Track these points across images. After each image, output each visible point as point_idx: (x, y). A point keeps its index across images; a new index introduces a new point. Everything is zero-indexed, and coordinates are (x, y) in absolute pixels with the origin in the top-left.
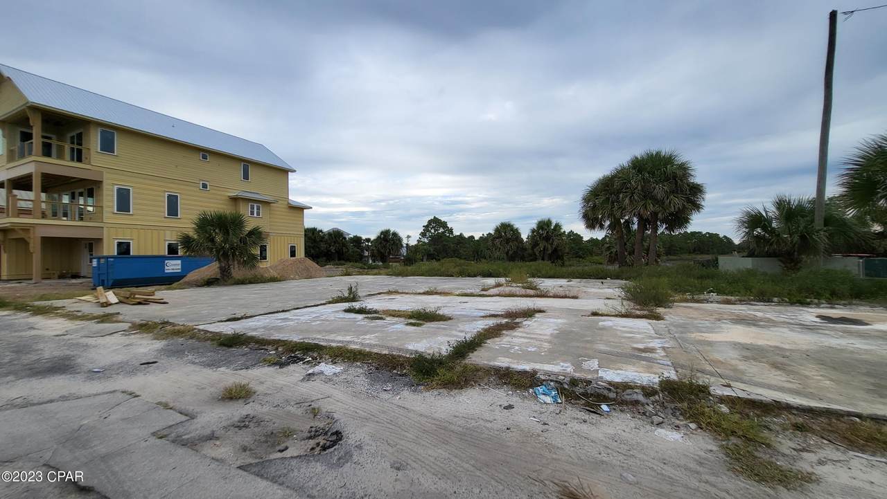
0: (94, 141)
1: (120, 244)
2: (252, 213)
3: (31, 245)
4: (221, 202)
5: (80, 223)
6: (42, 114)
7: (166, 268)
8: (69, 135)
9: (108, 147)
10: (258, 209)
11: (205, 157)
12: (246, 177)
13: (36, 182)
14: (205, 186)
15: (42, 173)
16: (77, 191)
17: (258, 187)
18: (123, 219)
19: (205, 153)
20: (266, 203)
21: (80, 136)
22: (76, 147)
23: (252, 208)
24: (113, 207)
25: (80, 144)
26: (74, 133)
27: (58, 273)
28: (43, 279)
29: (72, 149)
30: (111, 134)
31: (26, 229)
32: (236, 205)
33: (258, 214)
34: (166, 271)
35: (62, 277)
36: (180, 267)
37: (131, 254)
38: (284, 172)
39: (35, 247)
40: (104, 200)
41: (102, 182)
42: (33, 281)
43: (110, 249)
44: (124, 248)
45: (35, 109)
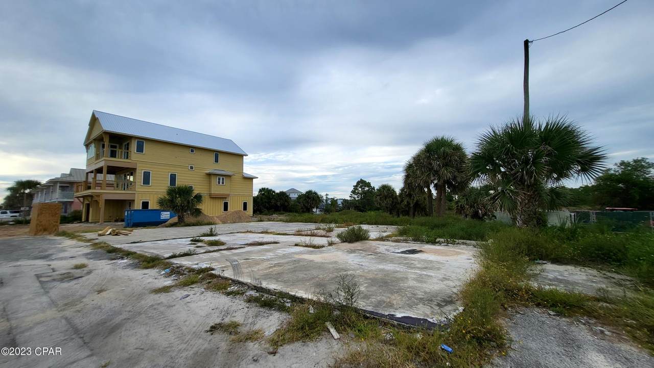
0: (134, 146)
1: (143, 203)
2: (219, 183)
3: (100, 204)
4: (200, 176)
5: (123, 192)
6: (110, 135)
7: (162, 216)
8: (124, 144)
9: (140, 149)
10: (223, 179)
11: (192, 151)
12: (217, 161)
13: (105, 170)
14: (192, 168)
15: (108, 166)
16: (127, 174)
17: (224, 167)
18: (146, 189)
19: (193, 148)
20: (229, 176)
21: (128, 144)
22: (126, 151)
23: (219, 179)
24: (141, 182)
25: (128, 149)
26: (126, 143)
27: (115, 219)
28: (105, 222)
29: (125, 152)
30: (142, 142)
31: (98, 195)
32: (210, 178)
33: (223, 183)
34: (162, 218)
35: (116, 221)
36: (169, 216)
37: (149, 208)
38: (241, 156)
39: (102, 204)
40: (137, 179)
41: (136, 169)
42: (99, 223)
43: (138, 206)
44: (145, 205)
45: (106, 133)
